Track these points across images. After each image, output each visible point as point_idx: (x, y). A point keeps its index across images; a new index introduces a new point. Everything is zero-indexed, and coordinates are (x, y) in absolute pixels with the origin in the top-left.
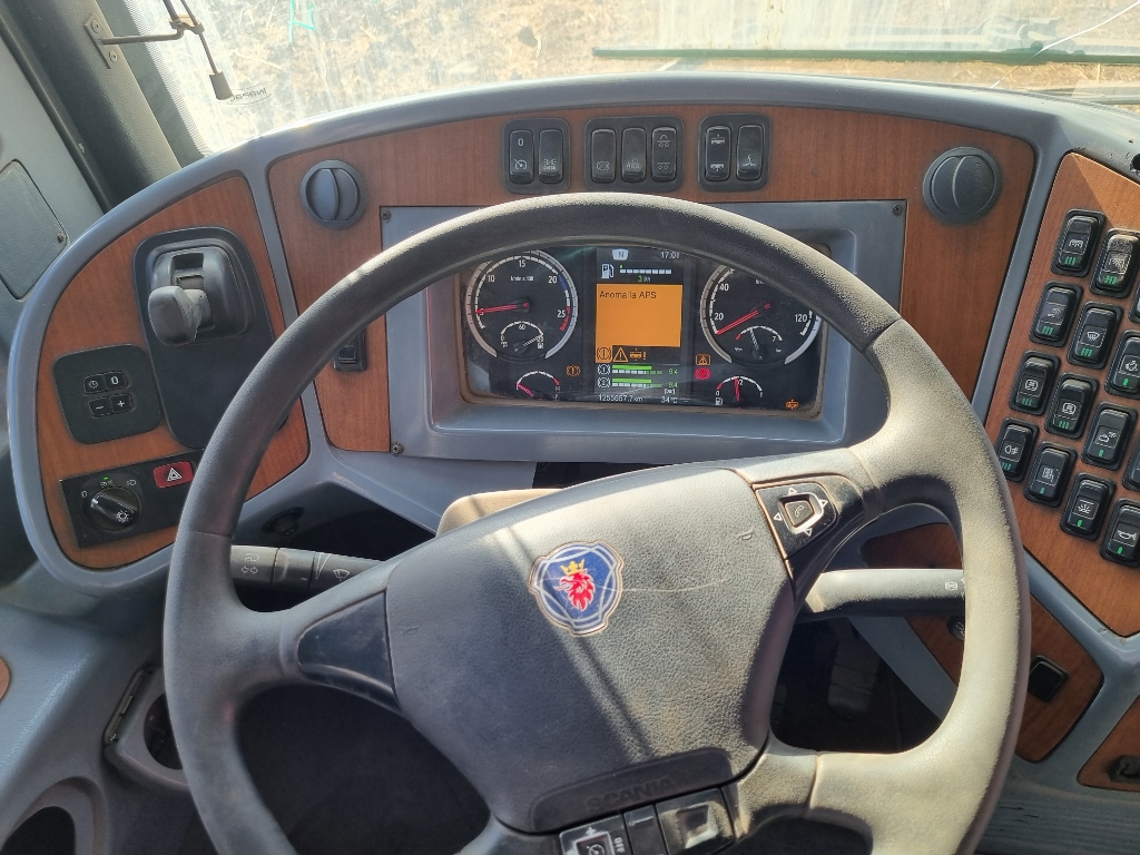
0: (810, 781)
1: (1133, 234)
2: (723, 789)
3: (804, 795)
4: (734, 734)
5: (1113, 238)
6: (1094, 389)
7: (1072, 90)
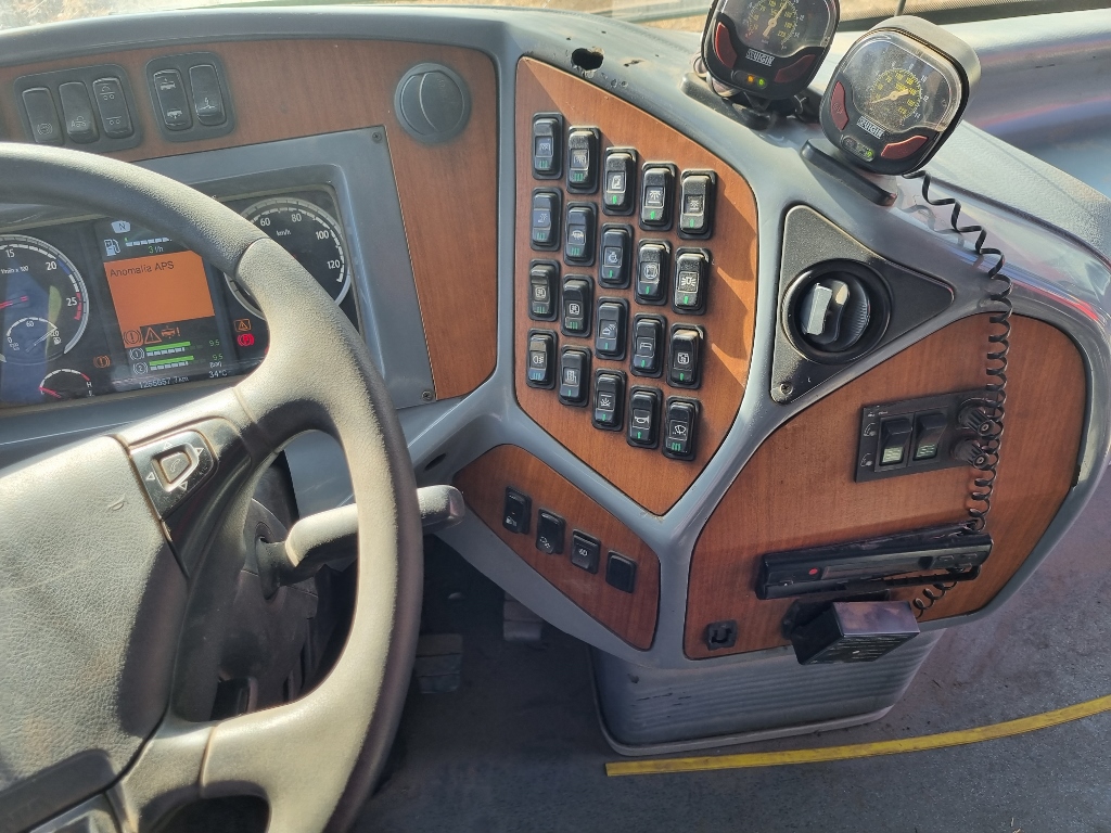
0: (201, 756)
1: (587, 129)
2: (108, 792)
3: (195, 774)
4: (113, 728)
5: (572, 135)
6: (591, 286)
7: (611, 12)
